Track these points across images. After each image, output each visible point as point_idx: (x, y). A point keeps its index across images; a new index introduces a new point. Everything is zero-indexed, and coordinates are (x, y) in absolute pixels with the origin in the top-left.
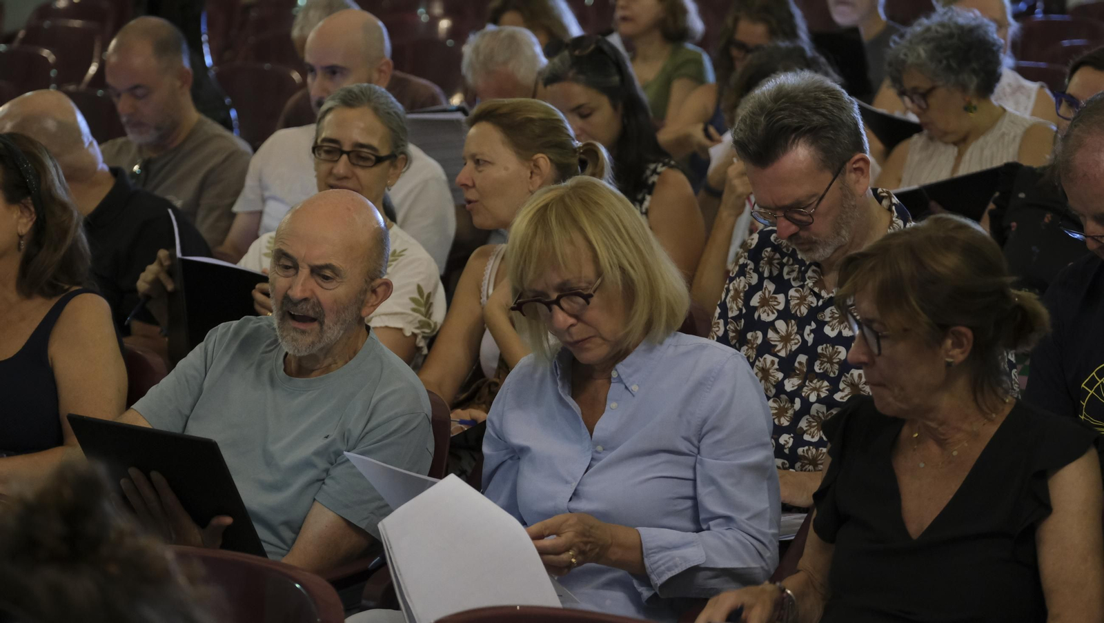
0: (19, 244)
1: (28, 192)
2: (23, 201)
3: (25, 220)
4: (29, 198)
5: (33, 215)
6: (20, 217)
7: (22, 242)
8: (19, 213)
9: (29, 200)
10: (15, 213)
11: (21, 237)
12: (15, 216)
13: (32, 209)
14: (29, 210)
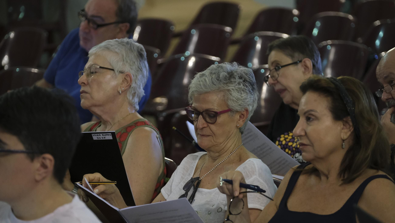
0: (342, 145)
1: (347, 114)
2: (345, 119)
3: (346, 130)
4: (349, 117)
5: (351, 128)
6: (343, 129)
7: (344, 144)
8: (342, 126)
9: (349, 119)
10: (339, 126)
11: (343, 141)
12: (339, 128)
13: (351, 124)
14: (349, 125)
